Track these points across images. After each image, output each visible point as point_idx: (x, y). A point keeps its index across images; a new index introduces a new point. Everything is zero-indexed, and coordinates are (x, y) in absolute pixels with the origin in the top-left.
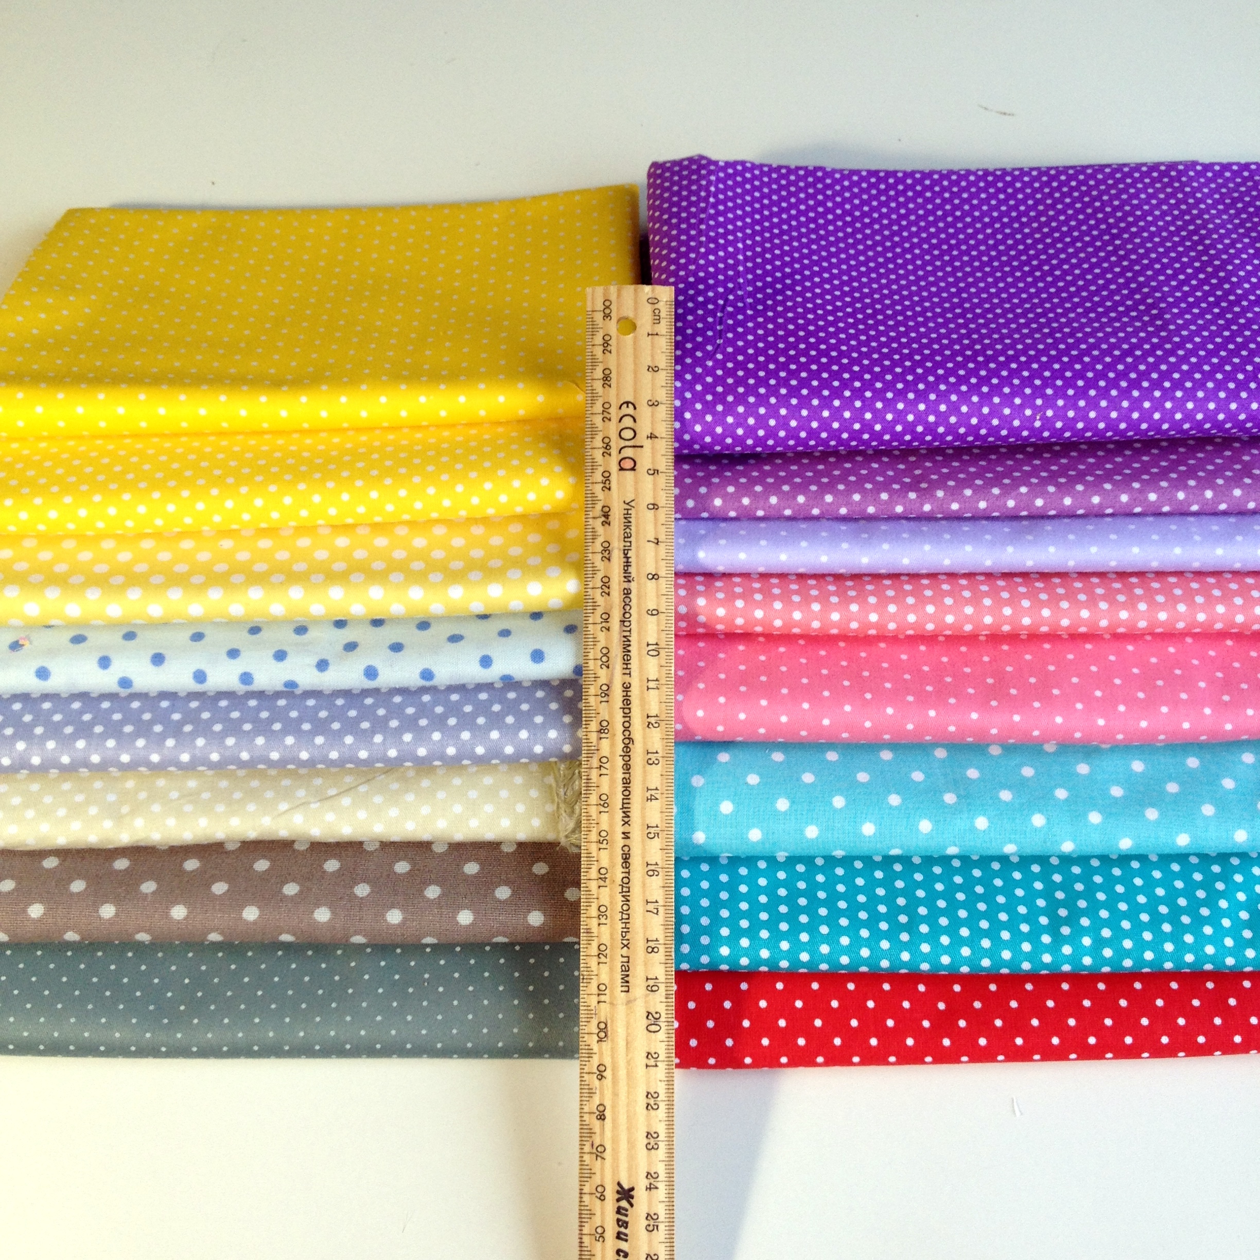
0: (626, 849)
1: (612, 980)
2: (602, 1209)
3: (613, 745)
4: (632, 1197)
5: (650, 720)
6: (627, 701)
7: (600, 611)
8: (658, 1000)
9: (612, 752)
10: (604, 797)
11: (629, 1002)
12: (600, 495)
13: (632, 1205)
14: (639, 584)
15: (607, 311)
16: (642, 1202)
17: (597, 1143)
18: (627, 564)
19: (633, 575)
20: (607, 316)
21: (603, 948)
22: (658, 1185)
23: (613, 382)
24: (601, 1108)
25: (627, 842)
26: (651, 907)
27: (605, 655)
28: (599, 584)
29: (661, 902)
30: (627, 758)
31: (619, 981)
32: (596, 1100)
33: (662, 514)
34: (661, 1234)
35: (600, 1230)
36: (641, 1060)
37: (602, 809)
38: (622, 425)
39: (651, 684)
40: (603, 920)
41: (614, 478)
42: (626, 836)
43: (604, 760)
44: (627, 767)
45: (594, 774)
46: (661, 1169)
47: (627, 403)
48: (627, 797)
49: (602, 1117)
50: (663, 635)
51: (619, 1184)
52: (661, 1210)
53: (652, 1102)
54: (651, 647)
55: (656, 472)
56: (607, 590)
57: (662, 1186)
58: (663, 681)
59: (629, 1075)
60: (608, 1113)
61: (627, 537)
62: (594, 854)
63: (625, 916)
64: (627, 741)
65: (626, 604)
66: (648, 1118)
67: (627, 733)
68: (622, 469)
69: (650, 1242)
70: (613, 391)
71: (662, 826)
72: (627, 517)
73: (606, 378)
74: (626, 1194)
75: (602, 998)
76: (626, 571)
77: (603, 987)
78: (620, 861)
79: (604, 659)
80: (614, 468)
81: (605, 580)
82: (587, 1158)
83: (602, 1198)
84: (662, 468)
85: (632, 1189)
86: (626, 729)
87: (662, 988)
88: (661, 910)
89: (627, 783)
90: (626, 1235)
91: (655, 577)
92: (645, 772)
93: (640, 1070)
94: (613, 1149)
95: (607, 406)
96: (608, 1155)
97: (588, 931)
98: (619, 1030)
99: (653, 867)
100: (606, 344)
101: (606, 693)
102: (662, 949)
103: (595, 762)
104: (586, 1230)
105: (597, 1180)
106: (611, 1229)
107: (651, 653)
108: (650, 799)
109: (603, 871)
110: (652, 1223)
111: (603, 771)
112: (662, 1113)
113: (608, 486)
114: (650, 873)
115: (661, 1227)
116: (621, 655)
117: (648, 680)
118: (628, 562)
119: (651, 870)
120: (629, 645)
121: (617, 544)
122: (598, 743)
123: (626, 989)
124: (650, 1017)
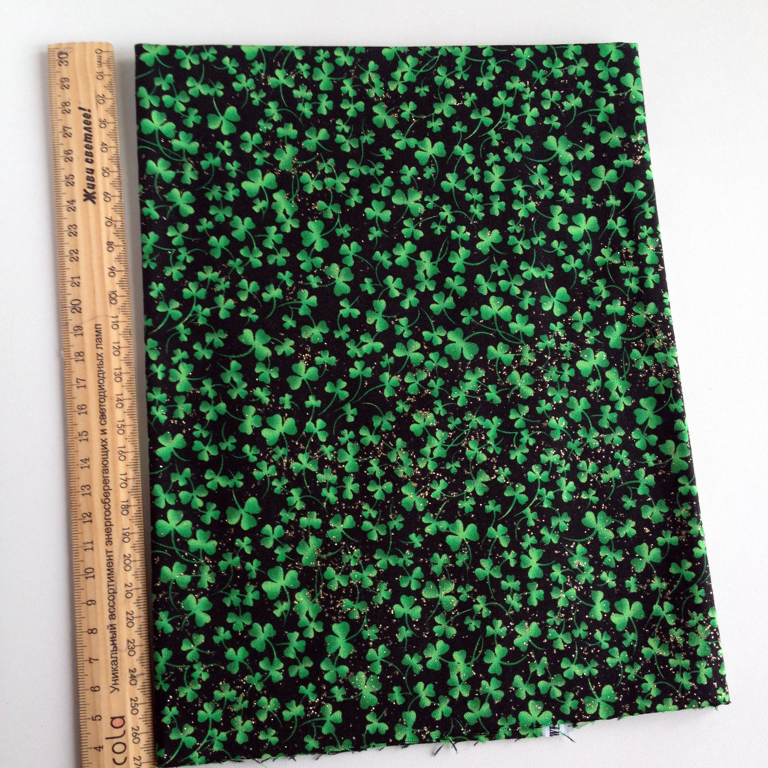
1: (107, 332)
2: (105, 187)
3: (117, 497)
4: (85, 195)
5: (89, 519)
6: (108, 532)
7: (134, 599)
8: (73, 321)
9: (117, 491)
11: (95, 318)
12: (139, 694)
13: (85, 191)
14: (104, 625)
16: (78, 193)
18: (113, 639)
19: (109, 630)
21: (117, 353)
22: (68, 204)
24: (110, 249)
25: (102, 427)
26: (82, 383)
27: (127, 565)
28: (135, 621)
29: (75, 388)
30: (106, 488)
31: (103, 331)
33: (88, 685)
34: (63, 175)
35: (106, 174)
36: (84, 281)
37: (122, 449)
38: (124, 755)
39: (89, 546)
40: (118, 372)
41: (129, 708)
42: (104, 432)
43: (124, 485)
44: (106, 481)
45: (131, 474)
46: (65, 213)
48: (105, 459)
49: (110, 244)
50: (82, 585)
51: (94, 202)
52: (64, 188)
53: (74, 255)
54: (91, 575)
55: (94, 719)
57: (64, 203)
58: (81, 550)
59: (92, 271)
60: (105, 246)
61: (115, 662)
62: (128, 417)
63: (101, 375)
65: (112, 607)
66: (76, 244)
67: (107, 507)
68: (122, 717)
69: (71, 168)
71: (77, 442)
72: (115, 677)
74: (89, 197)
75: (114, 320)
76: (114, 633)
77: (115, 327)
78: (107, 414)
79: (128, 562)
80: (129, 718)
81: (130, 624)
82: (119, 218)
83: (106, 194)
84: (90, 723)
85: (85, 200)
86: (108, 510)
88: (74, 382)
89: (105, 470)
90: (88, 172)
91: (92, 631)
92: (91, 479)
93: (83, 274)
94: (100, 224)
96: (103, 220)
97: (128, 364)
98: (101, 300)
99: (83, 411)
101: (126, 535)
102: (73, 356)
103: (131, 483)
104: (116, 175)
105: (110, 205)
106: (98, 175)
107: (91, 570)
108: (88, 460)
109: (120, 405)
110: (70, 181)
111: (124, 477)
112: (67, 249)
113: (133, 702)
114: (83, 407)
115: (63, 178)
116: (115, 567)
117: (92, 549)
118: (113, 641)
119: (83, 409)
120: (109, 574)
121: (123, 655)
122: (129, 497)
123: (98, 327)
124: (78, 310)
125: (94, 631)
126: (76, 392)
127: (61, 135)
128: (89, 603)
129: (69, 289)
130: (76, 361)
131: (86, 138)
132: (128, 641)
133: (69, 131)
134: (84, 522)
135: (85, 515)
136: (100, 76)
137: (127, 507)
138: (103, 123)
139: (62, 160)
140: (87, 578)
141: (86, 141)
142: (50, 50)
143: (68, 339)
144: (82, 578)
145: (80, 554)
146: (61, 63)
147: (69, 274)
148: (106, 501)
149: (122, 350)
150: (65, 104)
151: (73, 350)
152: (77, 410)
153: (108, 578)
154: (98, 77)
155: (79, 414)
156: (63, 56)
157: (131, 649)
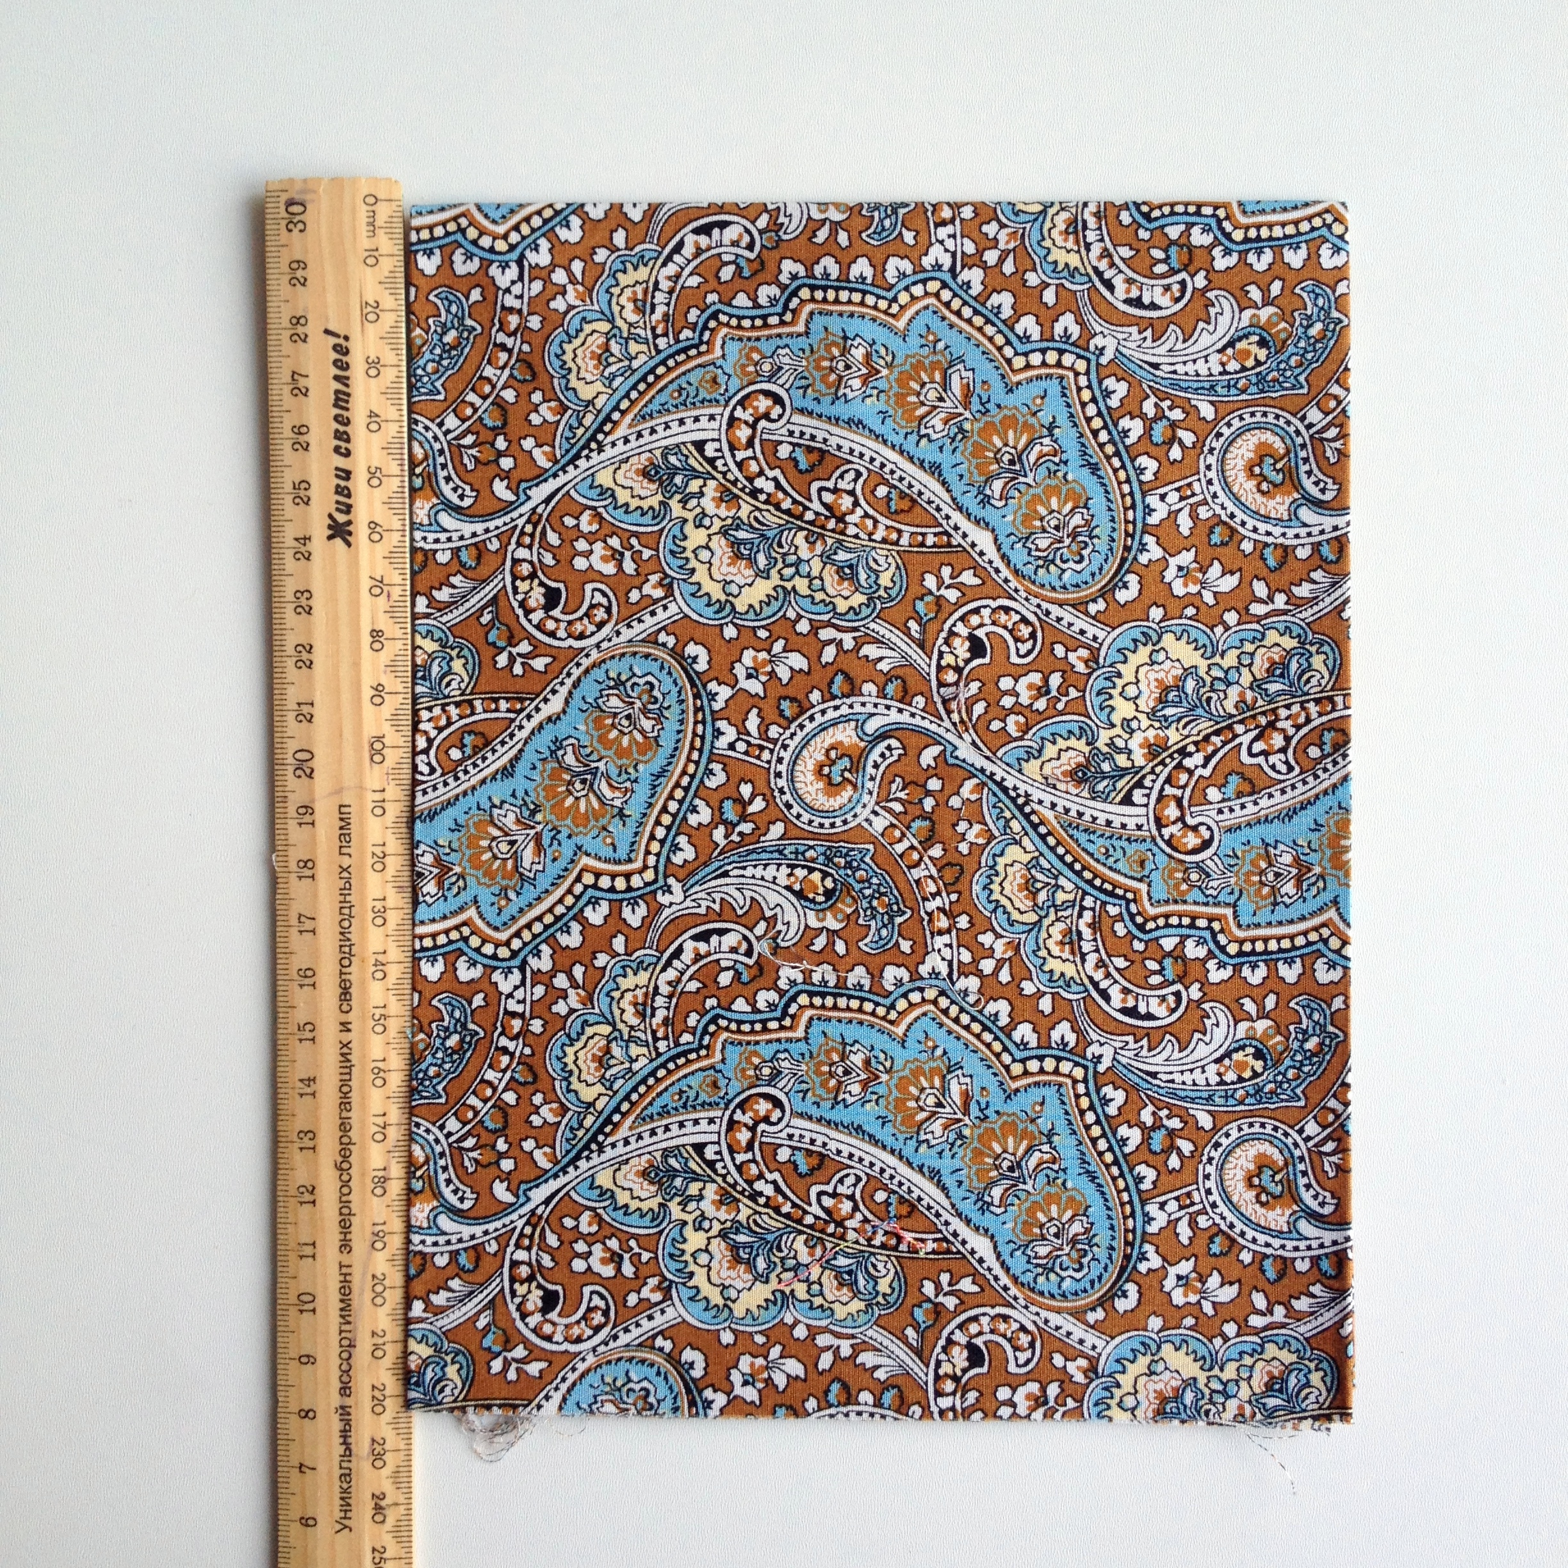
0: (345, 1008)
1: (362, 823)
2: (371, 511)
3: (364, 1160)
4: (330, 527)
5: (311, 1198)
6: (345, 1226)
7: (387, 1361)
8: (296, 795)
9: (364, 1149)
10: (379, 1082)
11: (339, 791)
12: (388, 1540)
13: (330, 516)
14: (329, 1404)
16: (316, 520)
17: (383, 599)
18: (345, 1434)
19: (337, 1417)
21: (379, 867)
22: (296, 544)
24: (377, 646)
25: (344, 1018)
27: (378, 1295)
28: (387, 1403)
29: (294, 932)
30: (345, 1140)
31: (354, 820)
32: (384, 657)
33: (295, 1512)
34: (288, 479)
35: (375, 482)
36: (319, 712)
37: (381, 1065)
39: (308, 1250)
40: (379, 905)
42: (345, 1027)
43: (379, 1137)
44: (344, 1127)
45: (394, 1115)
46: (290, 564)
48: (345, 1084)
49: (376, 634)
50: (292, 1325)
51: (349, 544)
52: (289, 508)
53: (305, 656)
54: (310, 1306)
57: (289, 541)
58: (293, 1257)
59: (337, 691)
60: (366, 639)
61: (346, 1476)
62: (393, 998)
63: (346, 911)
64: (345, 1166)
65: (346, 1374)
66: (309, 632)
67: (345, 1177)
69: (304, 466)
72: (346, 1506)
74: (339, 531)
75: (378, 797)
76: (348, 1423)
77: (378, 811)
78: (353, 991)
79: (379, 1289)
81: (379, 1409)
82: (397, 579)
83: (373, 525)
85: (330, 538)
86: (346, 1184)
87: (291, 811)
88: (294, 921)
89: (345, 1103)
90: (337, 476)
91: (307, 1414)
92: (319, 1120)
93: (320, 697)
94: (358, 591)
96: (366, 584)
97: (398, 889)
98: (352, 755)
99: (307, 981)
101: (377, 1238)
102: (293, 866)
103: (393, 1133)
104: (396, 482)
105: (381, 549)
106: (359, 484)
107: (310, 1298)
108: (311, 1080)
109: (379, 975)
110: (302, 493)
111: (380, 1121)
112: (290, 641)
113: (377, 1554)
114: (309, 973)
115: (288, 487)
116: (355, 1296)
117: (313, 1257)
118: (345, 1437)
119: (308, 976)
120: (342, 1310)
121: (362, 1465)
122: (388, 1161)
123: (343, 810)
124: (308, 771)
125: (311, 1414)
126: (296, 941)
127: (287, 389)
128: (304, 1360)
129: (291, 725)
130: (300, 878)
131: (337, 399)
132: (373, 1441)
133: (302, 382)
134: (301, 1203)
135: (302, 1189)
136: (373, 256)
137: (383, 1181)
138: (374, 365)
139: (287, 447)
140: (301, 1311)
141: (336, 405)
142: (269, 192)
143: (285, 831)
144: (293, 1311)
145: (291, 1264)
146: (291, 224)
147: (293, 695)
148: (343, 1165)
149: (388, 860)
150: (297, 321)
151: (295, 855)
152: (296, 977)
153: (342, 1317)
154: (369, 261)
155: (301, 986)
156: (295, 209)
157: (378, 1457)
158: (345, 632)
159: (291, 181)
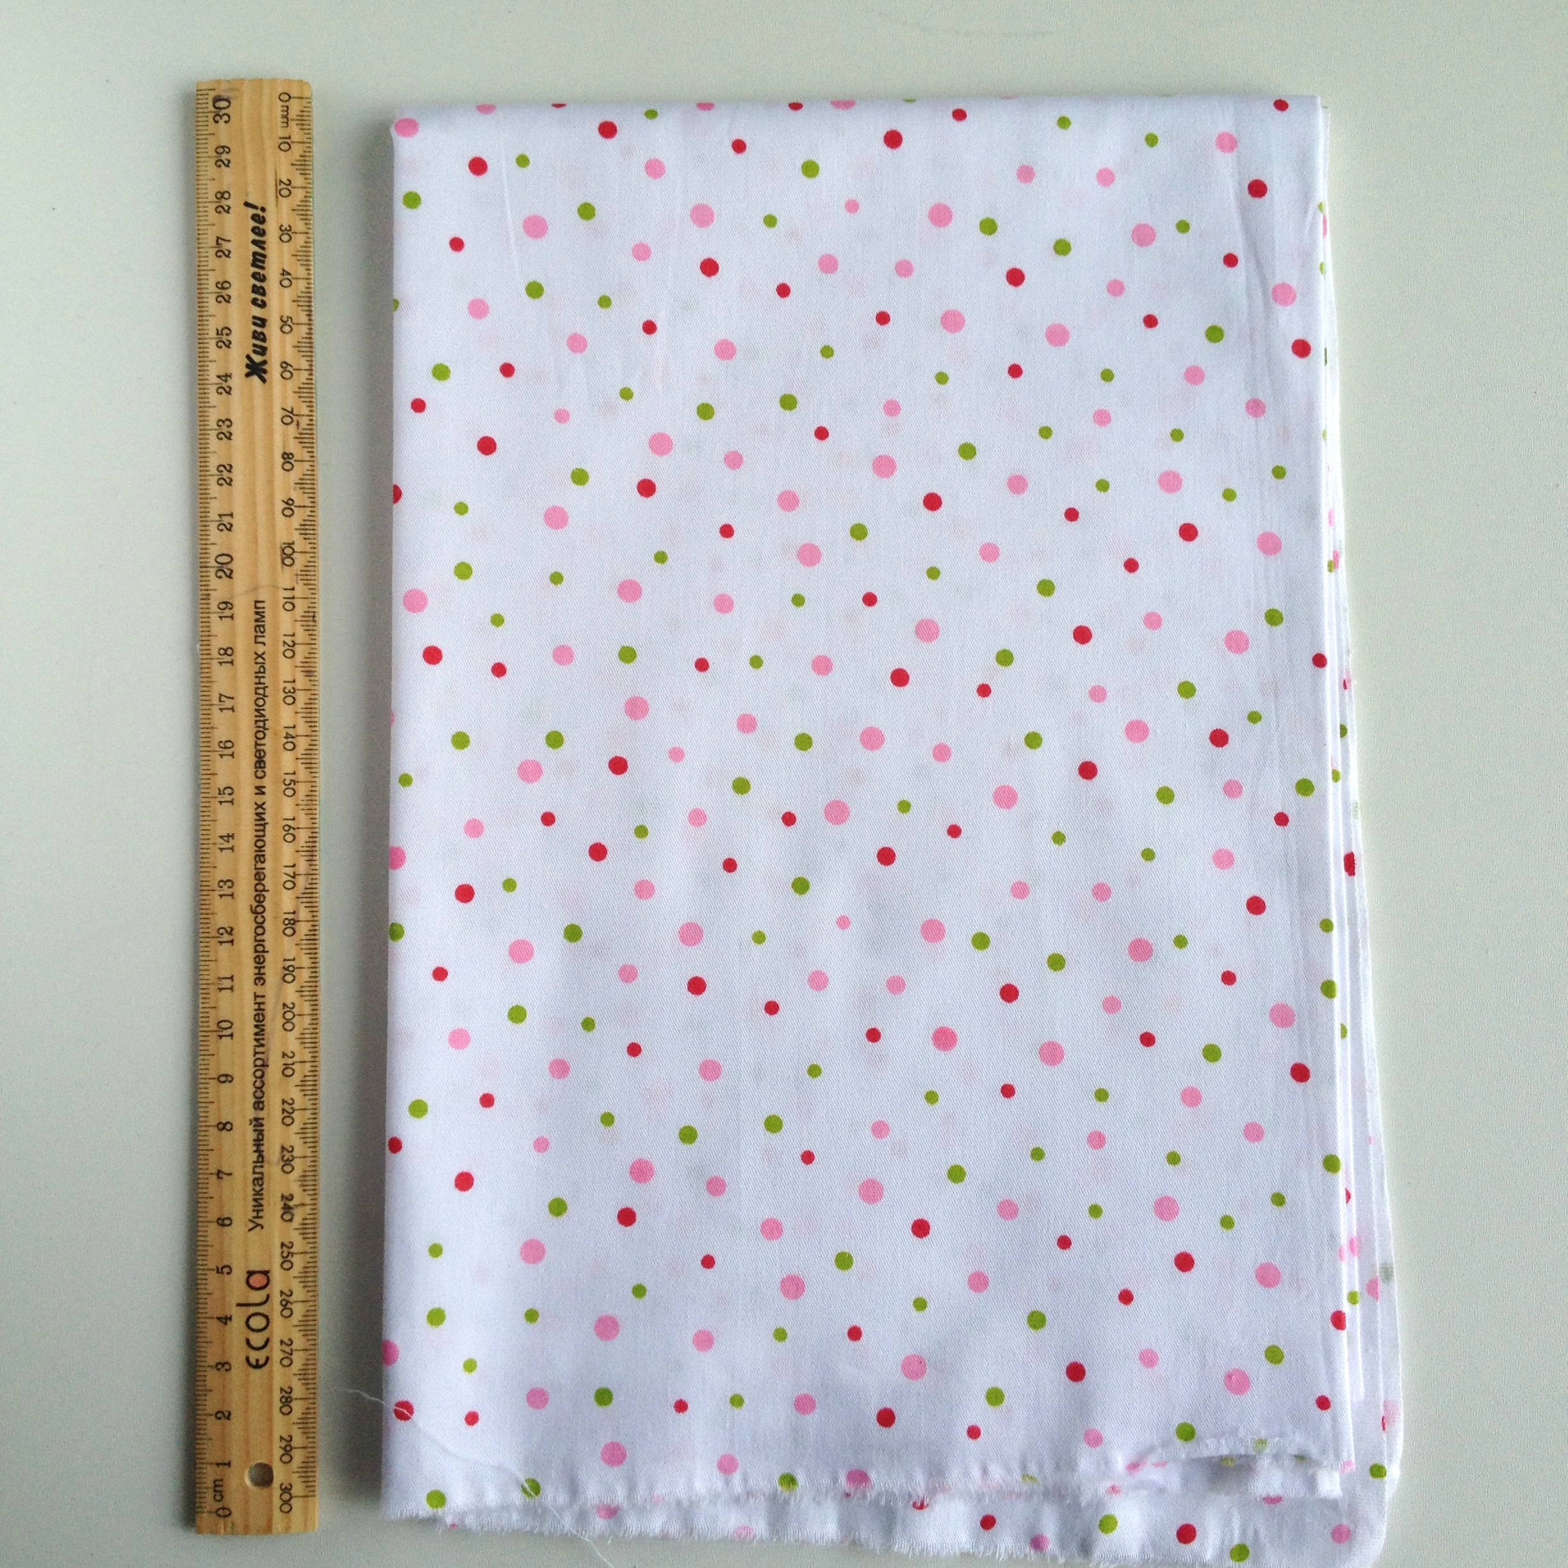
0: (260, 774)
1: (275, 616)
2: (283, 353)
3: (277, 905)
4: (247, 366)
5: (229, 938)
6: (259, 962)
7: (296, 1079)
8: (218, 593)
9: (277, 893)
10: (289, 838)
12: (295, 1237)
13: (248, 357)
14: (244, 1117)
15: (286, 1497)
16: (236, 362)
17: (292, 427)
18: (258, 1142)
19: (251, 1128)
20: (286, 1489)
21: (289, 654)
22: (217, 380)
23: (277, 1395)
24: (288, 466)
25: (259, 783)
27: (288, 1021)
28: (293, 1115)
29: (215, 710)
30: (260, 887)
31: (268, 614)
32: (294, 476)
33: (213, 1214)
34: (212, 326)
35: (287, 329)
36: (238, 522)
37: (290, 823)
38: (265, 1334)
39: (227, 983)
40: (289, 686)
41: (277, 1260)
42: (260, 790)
43: (289, 885)
44: (259, 876)
45: (302, 867)
46: (213, 397)
47: (257, 1366)
48: (260, 838)
49: (287, 457)
50: (212, 1049)
51: (264, 380)
52: (213, 352)
53: (225, 474)
54: (228, 1032)
55: (219, 1271)
56: (287, 1107)
57: (213, 378)
58: (213, 989)
59: (254, 504)
60: (279, 461)
61: (259, 1180)
62: (301, 767)
63: (261, 691)
64: (260, 909)
65: (259, 1090)
66: (230, 454)
67: (260, 920)
68: (266, 1273)
69: (226, 316)
70: (278, 1382)
71: (215, 804)
72: (258, 1207)
73: (287, 1400)
74: (256, 369)
75: (289, 594)
76: (261, 1133)
77: (289, 607)
78: (267, 759)
79: (289, 1016)
80: (277, 1274)
81: (288, 1121)
82: (305, 411)
83: (285, 365)
84: (213, 1277)
85: (248, 375)
86: (260, 925)
87: (213, 606)
88: (215, 701)
89: (260, 857)
90: (254, 324)
91: (224, 1126)
92: (235, 871)
93: (238, 511)
94: (272, 421)
95: (286, 1362)
96: (278, 414)
97: (308, 673)
98: (267, 558)
99: (227, 752)
100: (287, 1450)
101: (288, 971)
102: (215, 653)
103: (301, 882)
104: (304, 329)
105: (292, 385)
106: (273, 331)
107: (228, 1025)
108: (232, 836)
109: (289, 746)
110: (224, 338)
111: (290, 871)
112: (213, 462)
113: (285, 1249)
114: (229, 745)
115: (213, 333)
116: (267, 1022)
117: (232, 989)
118: (258, 1146)
119: (227, 747)
120: (256, 1034)
121: (273, 1169)
122: (297, 906)
123: (259, 605)
124: (228, 572)
125: (228, 1127)
126: (218, 717)
127: (212, 252)
128: (223, 1079)
129: (214, 534)
130: (221, 663)
131: (255, 260)
132: (283, 1148)
133: (226, 246)
134: (221, 943)
135: (222, 931)
136: (286, 143)
137: (292, 923)
138: (286, 232)
139: (212, 299)
140: (221, 1037)
141: (254, 265)
142: (200, 92)
143: (207, 624)
144: (213, 1037)
145: (212, 996)
146: (217, 116)
147: (215, 509)
148: (258, 909)
149: (298, 648)
150: (222, 195)
151: (217, 643)
152: (218, 749)
153: (255, 1040)
154: (282, 147)
155: (221, 756)
156: (223, 104)
157: (287, 1162)
158: (260, 455)
159: (219, 82)
